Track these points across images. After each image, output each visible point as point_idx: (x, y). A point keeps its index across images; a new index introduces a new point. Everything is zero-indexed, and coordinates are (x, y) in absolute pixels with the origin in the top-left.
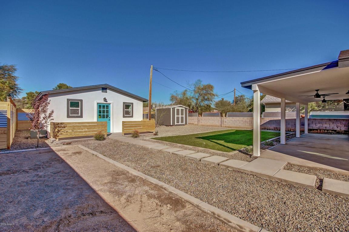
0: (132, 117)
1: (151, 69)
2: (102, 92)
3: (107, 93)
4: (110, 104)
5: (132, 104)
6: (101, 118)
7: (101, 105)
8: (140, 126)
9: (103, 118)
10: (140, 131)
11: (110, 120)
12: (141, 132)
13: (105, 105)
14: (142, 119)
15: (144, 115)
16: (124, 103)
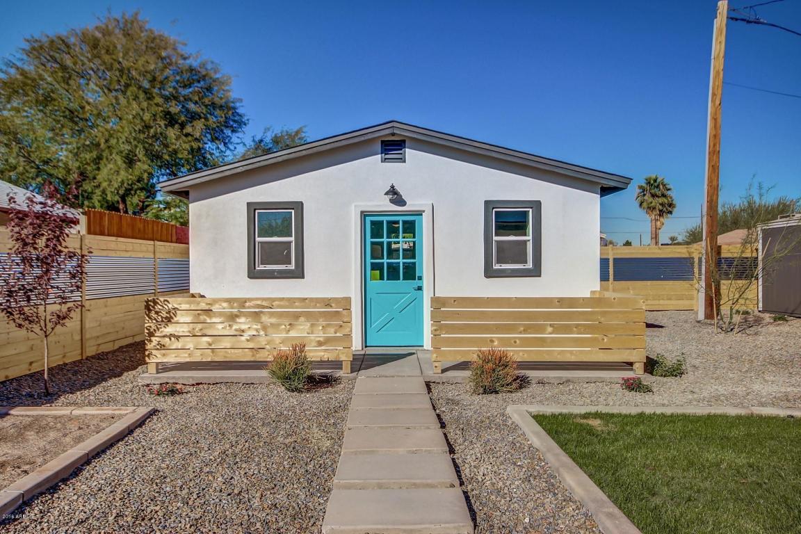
0: (536, 272)
1: (720, 22)
2: (383, 160)
3: (405, 162)
4: (419, 214)
5: (537, 205)
6: (382, 278)
7: (382, 222)
8: (541, 329)
9: (388, 279)
10: (518, 353)
11: (420, 288)
12: (527, 358)
13: (401, 219)
14: (597, 288)
15: (604, 262)
16: (489, 204)
